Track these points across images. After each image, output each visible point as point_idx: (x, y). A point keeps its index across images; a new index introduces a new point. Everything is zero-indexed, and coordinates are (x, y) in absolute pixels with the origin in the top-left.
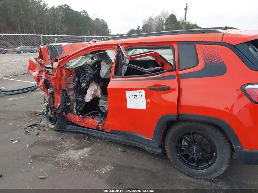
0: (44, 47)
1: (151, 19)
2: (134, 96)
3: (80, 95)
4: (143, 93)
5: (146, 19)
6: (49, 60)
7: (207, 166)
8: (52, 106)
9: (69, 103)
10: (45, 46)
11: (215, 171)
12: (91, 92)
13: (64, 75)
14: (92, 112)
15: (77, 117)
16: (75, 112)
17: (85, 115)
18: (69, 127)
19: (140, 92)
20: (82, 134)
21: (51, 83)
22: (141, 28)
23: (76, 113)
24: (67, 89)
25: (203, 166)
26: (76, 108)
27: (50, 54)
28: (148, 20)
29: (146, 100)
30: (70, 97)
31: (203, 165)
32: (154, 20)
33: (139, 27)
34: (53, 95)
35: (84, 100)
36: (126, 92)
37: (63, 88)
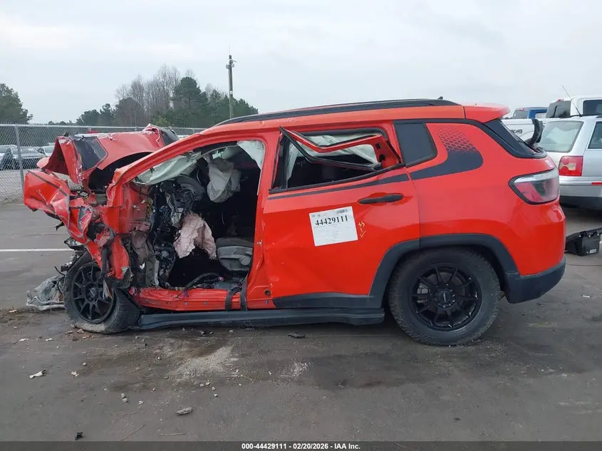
0: (66, 143)
1: (137, 87)
2: (328, 221)
3: (163, 245)
4: (349, 211)
5: (124, 87)
6: (80, 171)
7: (467, 319)
8: (109, 275)
9: (144, 265)
10: (69, 140)
11: (482, 323)
12: (192, 234)
13: (130, 201)
14: (201, 276)
15: (166, 293)
16: (157, 283)
17: (189, 285)
18: (147, 320)
19: (343, 211)
20: (184, 329)
21: (102, 222)
22: (113, 108)
23: (160, 285)
24: (134, 233)
25: (460, 322)
26: (158, 275)
27: (80, 157)
28: (129, 88)
29: (357, 224)
30: (138, 252)
31: (460, 320)
32: (146, 90)
33: (108, 105)
34: (108, 249)
35: (173, 253)
36: (311, 215)
37: (126, 230)
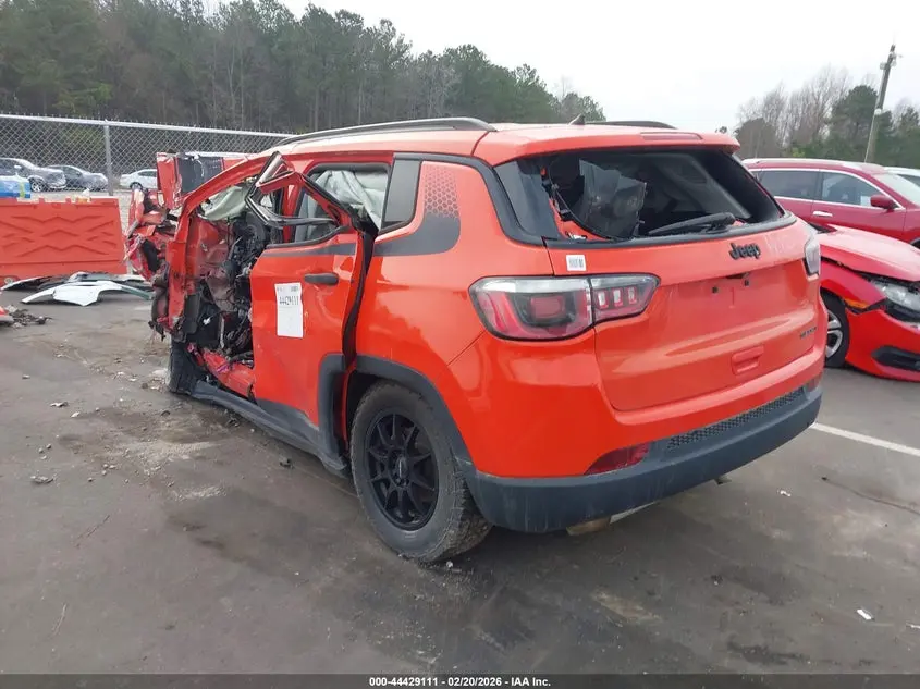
0: (166, 160)
1: (774, 103)
4: (299, 291)
5: (752, 102)
8: (159, 321)
9: (209, 320)
10: (170, 158)
13: (200, 237)
16: (222, 345)
18: (201, 387)
19: (296, 288)
21: (164, 259)
23: (223, 350)
24: (206, 278)
26: (225, 336)
27: (181, 180)
28: (760, 103)
29: (303, 312)
32: (788, 105)
33: (724, 129)
34: (164, 288)
37: (196, 274)
